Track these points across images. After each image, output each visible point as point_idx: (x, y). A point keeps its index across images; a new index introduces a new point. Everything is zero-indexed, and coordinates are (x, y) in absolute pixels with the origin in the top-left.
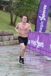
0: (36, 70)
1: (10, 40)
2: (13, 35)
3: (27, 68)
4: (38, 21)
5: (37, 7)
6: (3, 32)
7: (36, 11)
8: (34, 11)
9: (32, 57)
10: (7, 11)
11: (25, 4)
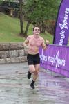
0: (54, 98)
1: (19, 55)
2: (23, 48)
3: (43, 95)
4: (57, 30)
5: (57, 11)
6: (10, 44)
7: (55, 16)
8: (53, 16)
9: (49, 80)
10: (15, 17)
11: (40, 6)
